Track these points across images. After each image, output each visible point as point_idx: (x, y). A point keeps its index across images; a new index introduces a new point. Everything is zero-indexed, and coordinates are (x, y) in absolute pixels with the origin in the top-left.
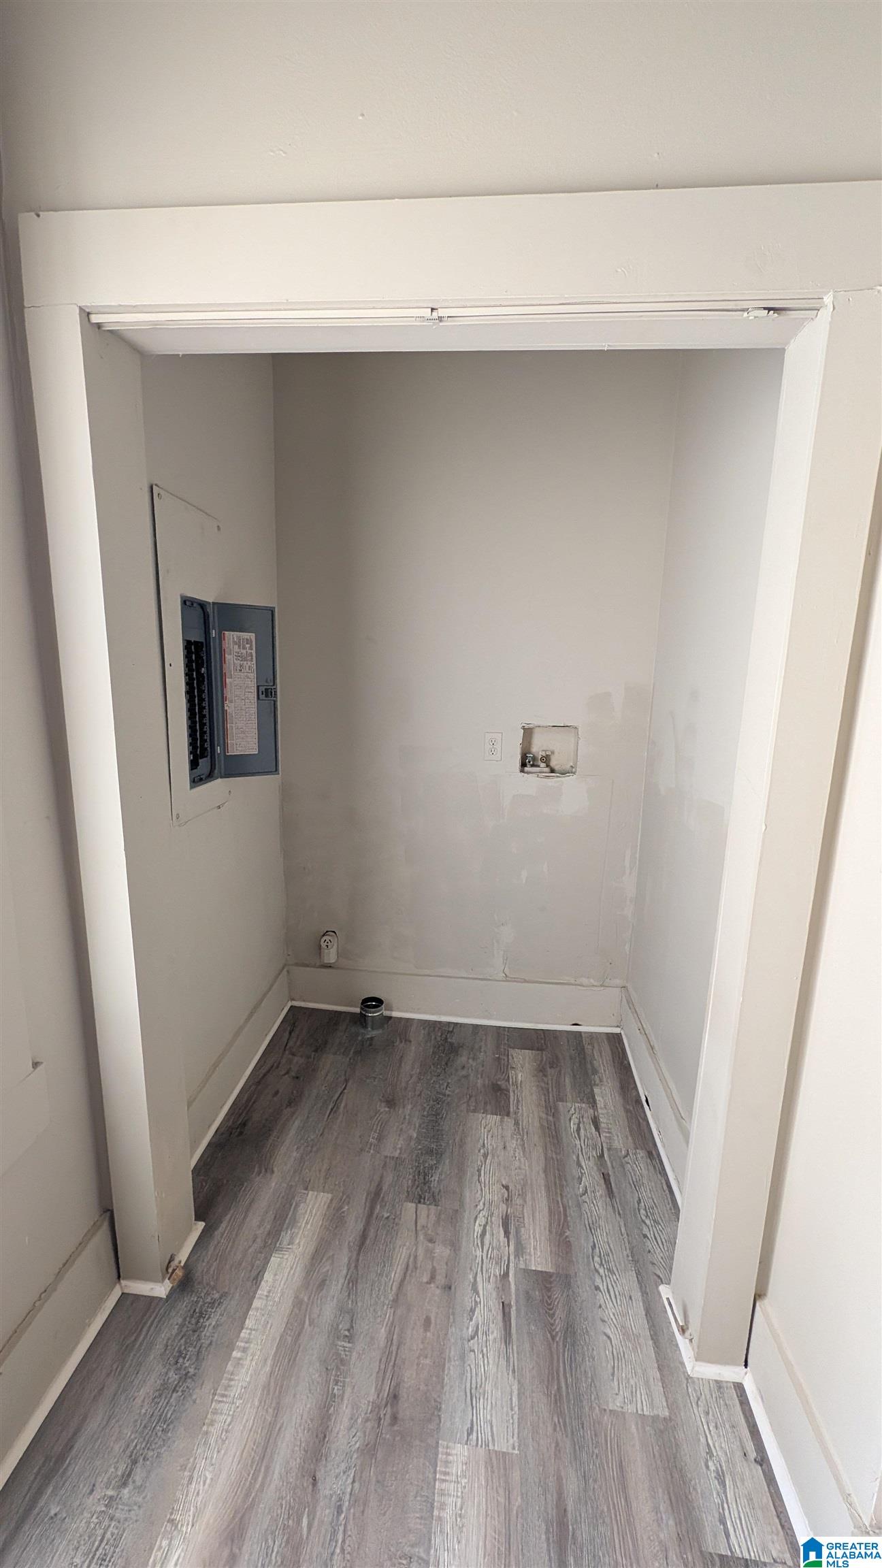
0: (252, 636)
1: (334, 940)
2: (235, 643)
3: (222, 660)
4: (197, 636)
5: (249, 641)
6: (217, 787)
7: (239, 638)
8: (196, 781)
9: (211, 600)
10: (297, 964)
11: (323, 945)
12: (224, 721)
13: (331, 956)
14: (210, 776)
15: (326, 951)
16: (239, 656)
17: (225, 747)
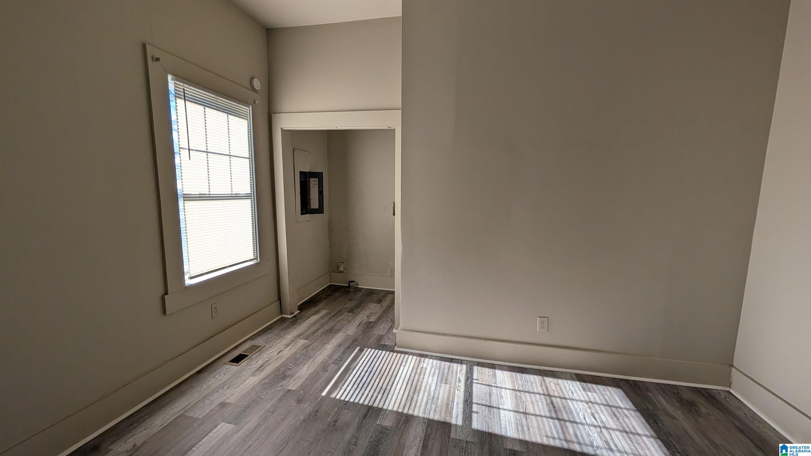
0: (317, 179)
1: (343, 264)
2: (313, 181)
3: (310, 185)
4: (303, 180)
5: (316, 181)
6: (308, 216)
7: (314, 180)
8: (302, 214)
9: (307, 171)
10: (332, 272)
11: (339, 266)
12: (310, 200)
13: (341, 269)
14: (306, 213)
15: (340, 267)
16: (314, 184)
17: (310, 206)
